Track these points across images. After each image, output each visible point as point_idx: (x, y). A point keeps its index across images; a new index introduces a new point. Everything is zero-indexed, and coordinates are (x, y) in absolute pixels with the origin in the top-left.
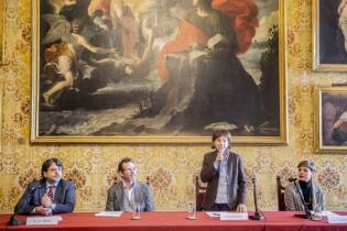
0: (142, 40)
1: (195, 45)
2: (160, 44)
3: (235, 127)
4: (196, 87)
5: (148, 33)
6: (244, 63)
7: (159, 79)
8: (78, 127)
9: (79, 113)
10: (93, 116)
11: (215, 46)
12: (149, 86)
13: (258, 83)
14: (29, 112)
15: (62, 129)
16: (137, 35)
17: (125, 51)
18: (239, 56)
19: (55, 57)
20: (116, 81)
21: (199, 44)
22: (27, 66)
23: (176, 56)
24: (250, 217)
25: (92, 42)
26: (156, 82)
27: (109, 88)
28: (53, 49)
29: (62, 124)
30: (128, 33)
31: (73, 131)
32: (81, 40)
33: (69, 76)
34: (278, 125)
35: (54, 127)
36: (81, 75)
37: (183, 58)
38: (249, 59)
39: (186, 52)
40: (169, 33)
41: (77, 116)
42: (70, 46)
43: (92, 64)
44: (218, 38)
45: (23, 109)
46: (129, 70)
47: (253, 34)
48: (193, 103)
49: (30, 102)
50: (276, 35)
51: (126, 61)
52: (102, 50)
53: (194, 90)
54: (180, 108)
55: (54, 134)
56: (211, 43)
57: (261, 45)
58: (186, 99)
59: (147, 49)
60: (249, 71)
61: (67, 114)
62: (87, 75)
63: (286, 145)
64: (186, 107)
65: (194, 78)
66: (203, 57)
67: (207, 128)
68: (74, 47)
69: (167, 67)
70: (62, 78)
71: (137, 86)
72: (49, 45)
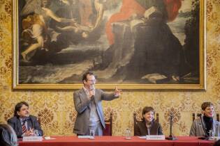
0: (95, 12)
1: (135, 15)
2: (108, 15)
3: (164, 77)
4: (136, 47)
5: (99, 6)
6: (172, 29)
7: (108, 41)
8: (47, 78)
9: (48, 67)
10: (59, 69)
11: (150, 16)
12: (100, 47)
13: (183, 43)
14: (11, 66)
15: (36, 79)
16: (91, 9)
17: (82, 20)
18: (169, 24)
19: (30, 25)
20: (76, 43)
21: (138, 15)
22: (9, 33)
23: (121, 24)
24: (167, 138)
25: (57, 14)
26: (105, 43)
27: (70, 48)
28: (28, 19)
29: (36, 75)
30: (84, 7)
31: (44, 81)
32: (49, 13)
33: (40, 39)
34: (198, 75)
35: (29, 77)
36: (50, 38)
37: (126, 25)
38: (176, 25)
39: (128, 21)
40: (115, 6)
41: (46, 70)
42: (41, 17)
43: (57, 31)
44: (152, 10)
45: (7, 64)
46: (85, 35)
47: (179, 6)
48: (133, 59)
49: (12, 59)
50: (198, 6)
51: (83, 28)
52: (65, 20)
53: (133, 50)
54: (124, 63)
55: (30, 82)
56: (147, 14)
57: (185, 15)
58: (128, 56)
59: (99, 19)
60: (176, 35)
61: (39, 68)
62: (54, 39)
63: (204, 90)
64: (128, 62)
65: (134, 41)
66: (140, 25)
67: (143, 78)
68: (44, 18)
69: (114, 32)
70: (36, 41)
71: (91, 47)
72: (25, 17)
